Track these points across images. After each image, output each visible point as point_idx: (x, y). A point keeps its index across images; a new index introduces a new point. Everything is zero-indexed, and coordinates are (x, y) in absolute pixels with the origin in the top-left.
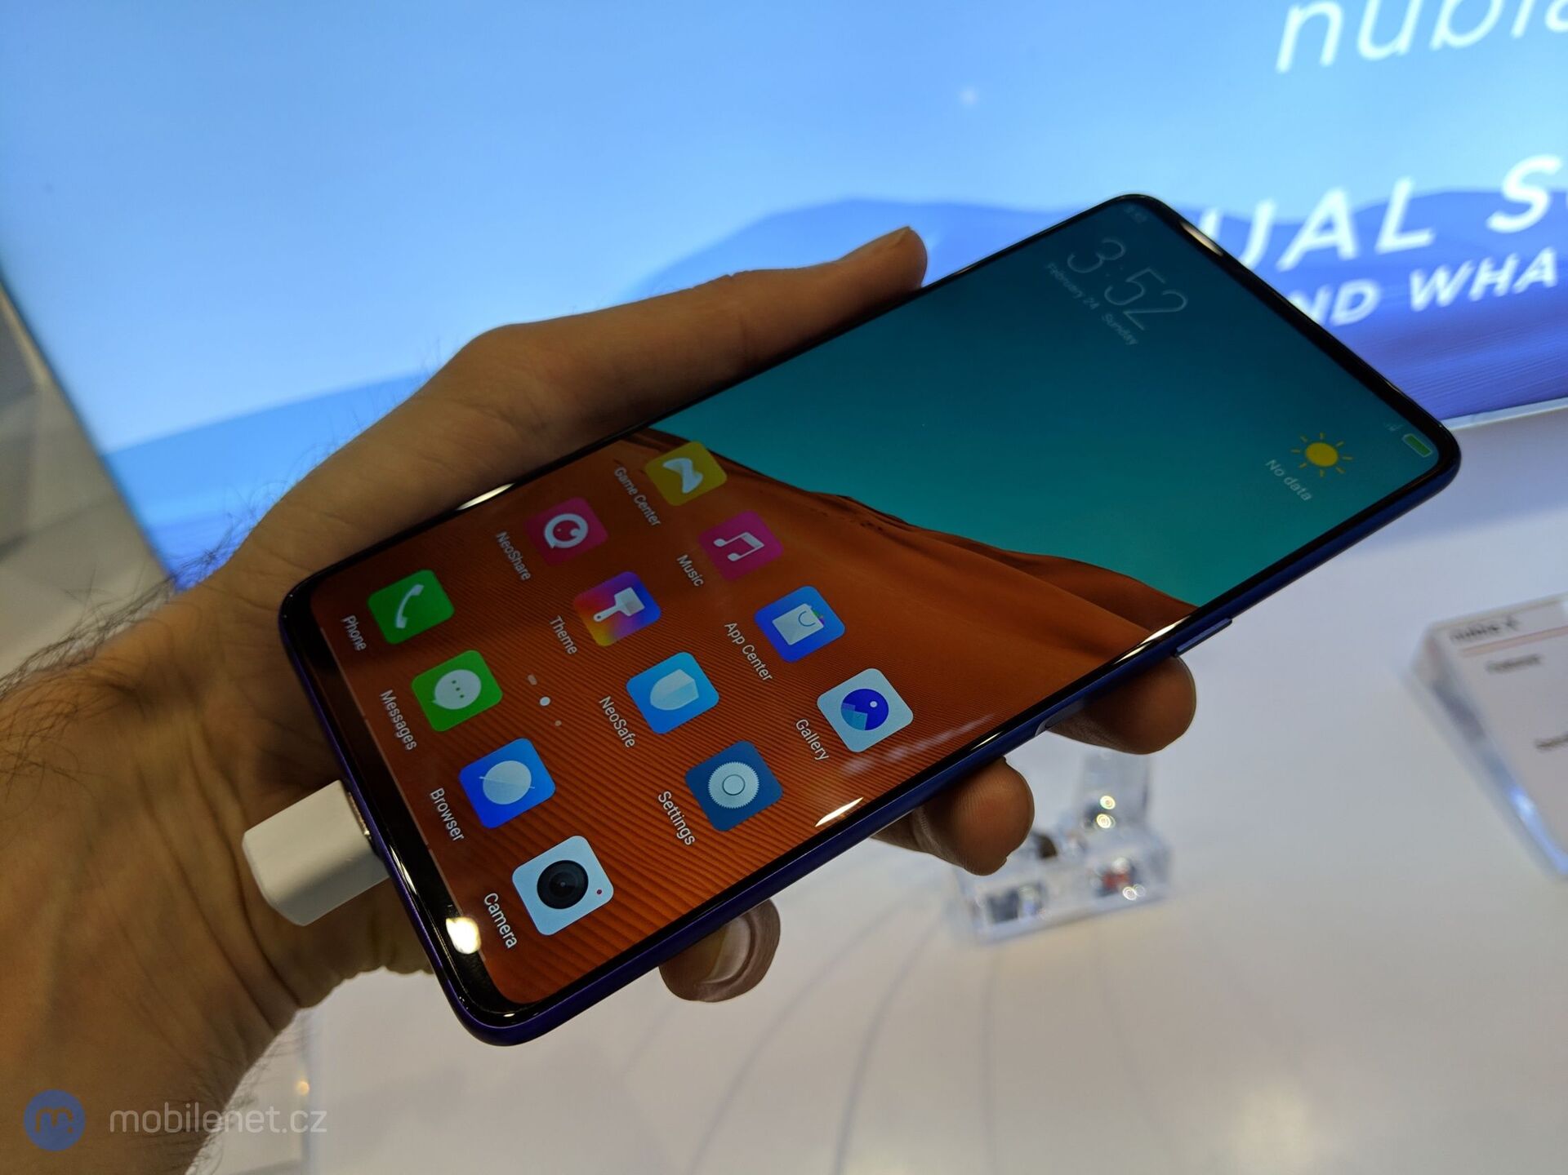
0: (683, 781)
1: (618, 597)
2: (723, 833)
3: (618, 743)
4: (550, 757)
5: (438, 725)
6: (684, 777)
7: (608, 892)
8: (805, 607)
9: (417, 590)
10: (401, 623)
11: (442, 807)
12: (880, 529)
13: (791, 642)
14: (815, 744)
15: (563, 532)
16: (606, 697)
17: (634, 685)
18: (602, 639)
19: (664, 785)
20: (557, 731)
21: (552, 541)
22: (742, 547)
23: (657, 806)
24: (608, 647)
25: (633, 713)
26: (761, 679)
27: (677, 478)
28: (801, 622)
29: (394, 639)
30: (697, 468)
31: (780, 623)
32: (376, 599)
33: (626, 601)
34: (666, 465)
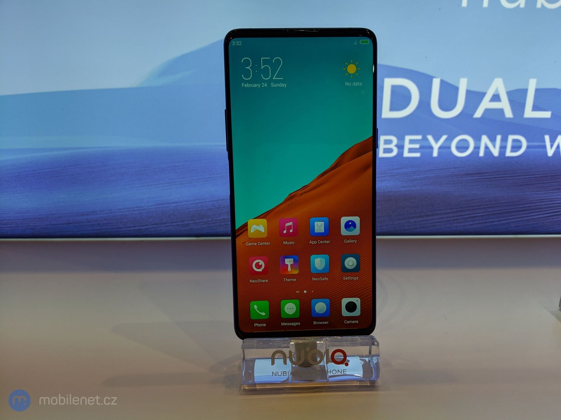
0: (343, 273)
1: (286, 263)
2: (360, 271)
3: (325, 282)
4: (320, 296)
5: (298, 316)
6: (342, 272)
7: (359, 299)
8: (316, 223)
9: (256, 307)
10: (264, 314)
11: (319, 323)
12: (304, 192)
13: (323, 231)
14: (352, 241)
15: (258, 266)
16: (312, 279)
17: (312, 271)
18: (296, 272)
19: (341, 277)
20: (314, 292)
21: (260, 270)
22: (289, 228)
23: (345, 281)
24: (299, 272)
25: (320, 274)
26: (328, 243)
27: (258, 231)
28: (319, 226)
29: (267, 317)
30: (258, 225)
31: (316, 231)
32: (253, 317)
33: (289, 262)
34: (252, 232)
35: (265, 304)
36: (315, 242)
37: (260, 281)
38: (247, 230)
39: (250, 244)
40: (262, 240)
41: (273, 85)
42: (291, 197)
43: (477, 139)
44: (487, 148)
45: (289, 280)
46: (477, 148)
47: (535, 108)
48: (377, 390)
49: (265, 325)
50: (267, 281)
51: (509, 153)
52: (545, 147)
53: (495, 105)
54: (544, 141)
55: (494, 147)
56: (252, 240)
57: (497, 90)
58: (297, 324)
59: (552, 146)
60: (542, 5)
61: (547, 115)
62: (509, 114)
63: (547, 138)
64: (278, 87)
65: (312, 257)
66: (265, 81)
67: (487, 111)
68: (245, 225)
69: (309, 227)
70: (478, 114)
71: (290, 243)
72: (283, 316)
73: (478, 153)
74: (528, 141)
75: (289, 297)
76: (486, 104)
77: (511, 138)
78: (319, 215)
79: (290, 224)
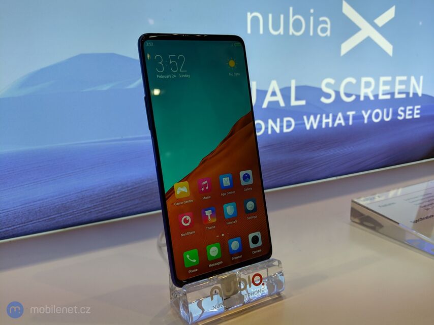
1: (206, 214)
3: (236, 223)
5: (220, 256)
6: (246, 214)
7: (259, 233)
8: (224, 179)
9: (188, 256)
10: (195, 261)
11: (235, 258)
12: (212, 156)
13: (229, 184)
14: (249, 189)
15: (186, 221)
16: (226, 223)
17: (226, 217)
18: (215, 220)
19: (246, 218)
21: (188, 224)
22: (205, 185)
23: (249, 220)
24: (217, 220)
25: (231, 219)
26: (234, 193)
27: (182, 193)
28: (226, 181)
29: (198, 263)
30: (182, 187)
31: (225, 185)
32: (187, 265)
33: (208, 213)
34: (178, 193)
35: (195, 251)
36: (225, 194)
37: (189, 233)
38: (174, 192)
39: (178, 204)
40: (187, 199)
41: (180, 76)
42: (204, 161)
43: (266, 123)
44: (272, 128)
45: (210, 228)
46: (267, 128)
47: (297, 99)
48: (282, 300)
49: (196, 270)
50: (194, 232)
51: (285, 130)
52: (304, 124)
53: (274, 99)
54: (303, 120)
55: (276, 126)
56: (179, 200)
57: (274, 89)
58: (220, 263)
59: (308, 122)
60: (293, 34)
61: (303, 103)
62: (282, 104)
63: (305, 118)
64: (184, 78)
65: (225, 206)
66: (174, 73)
67: (270, 103)
68: (172, 189)
69: (220, 183)
70: (265, 105)
71: (208, 198)
72: (210, 259)
73: (268, 132)
74: (295, 120)
75: (212, 242)
76: (269, 98)
77: (285, 119)
78: (225, 173)
79: (206, 182)
